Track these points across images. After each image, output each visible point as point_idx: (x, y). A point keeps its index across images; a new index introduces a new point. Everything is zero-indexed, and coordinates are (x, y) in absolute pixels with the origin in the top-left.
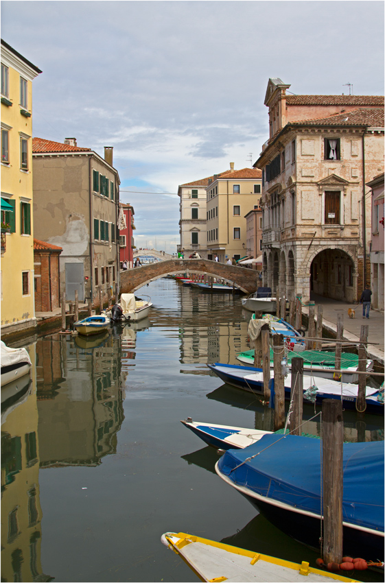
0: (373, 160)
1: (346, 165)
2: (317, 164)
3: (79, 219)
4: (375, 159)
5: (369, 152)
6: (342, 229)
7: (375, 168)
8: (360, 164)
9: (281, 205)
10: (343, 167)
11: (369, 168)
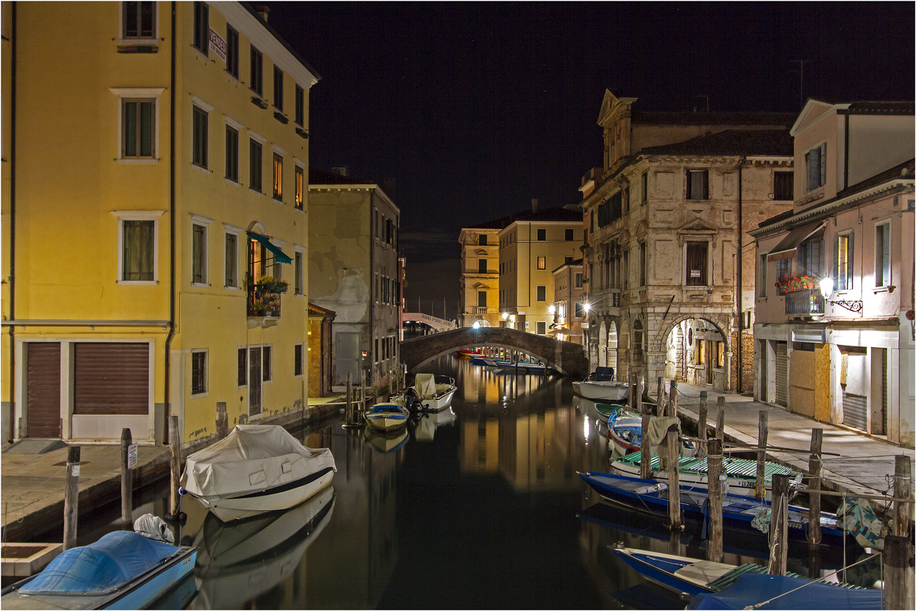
0: (754, 200)
1: (717, 205)
2: (678, 206)
3: (355, 274)
4: (756, 198)
5: (748, 189)
6: (709, 292)
7: (756, 211)
8: (735, 205)
9: (622, 259)
10: (713, 209)
11: (748, 211)
